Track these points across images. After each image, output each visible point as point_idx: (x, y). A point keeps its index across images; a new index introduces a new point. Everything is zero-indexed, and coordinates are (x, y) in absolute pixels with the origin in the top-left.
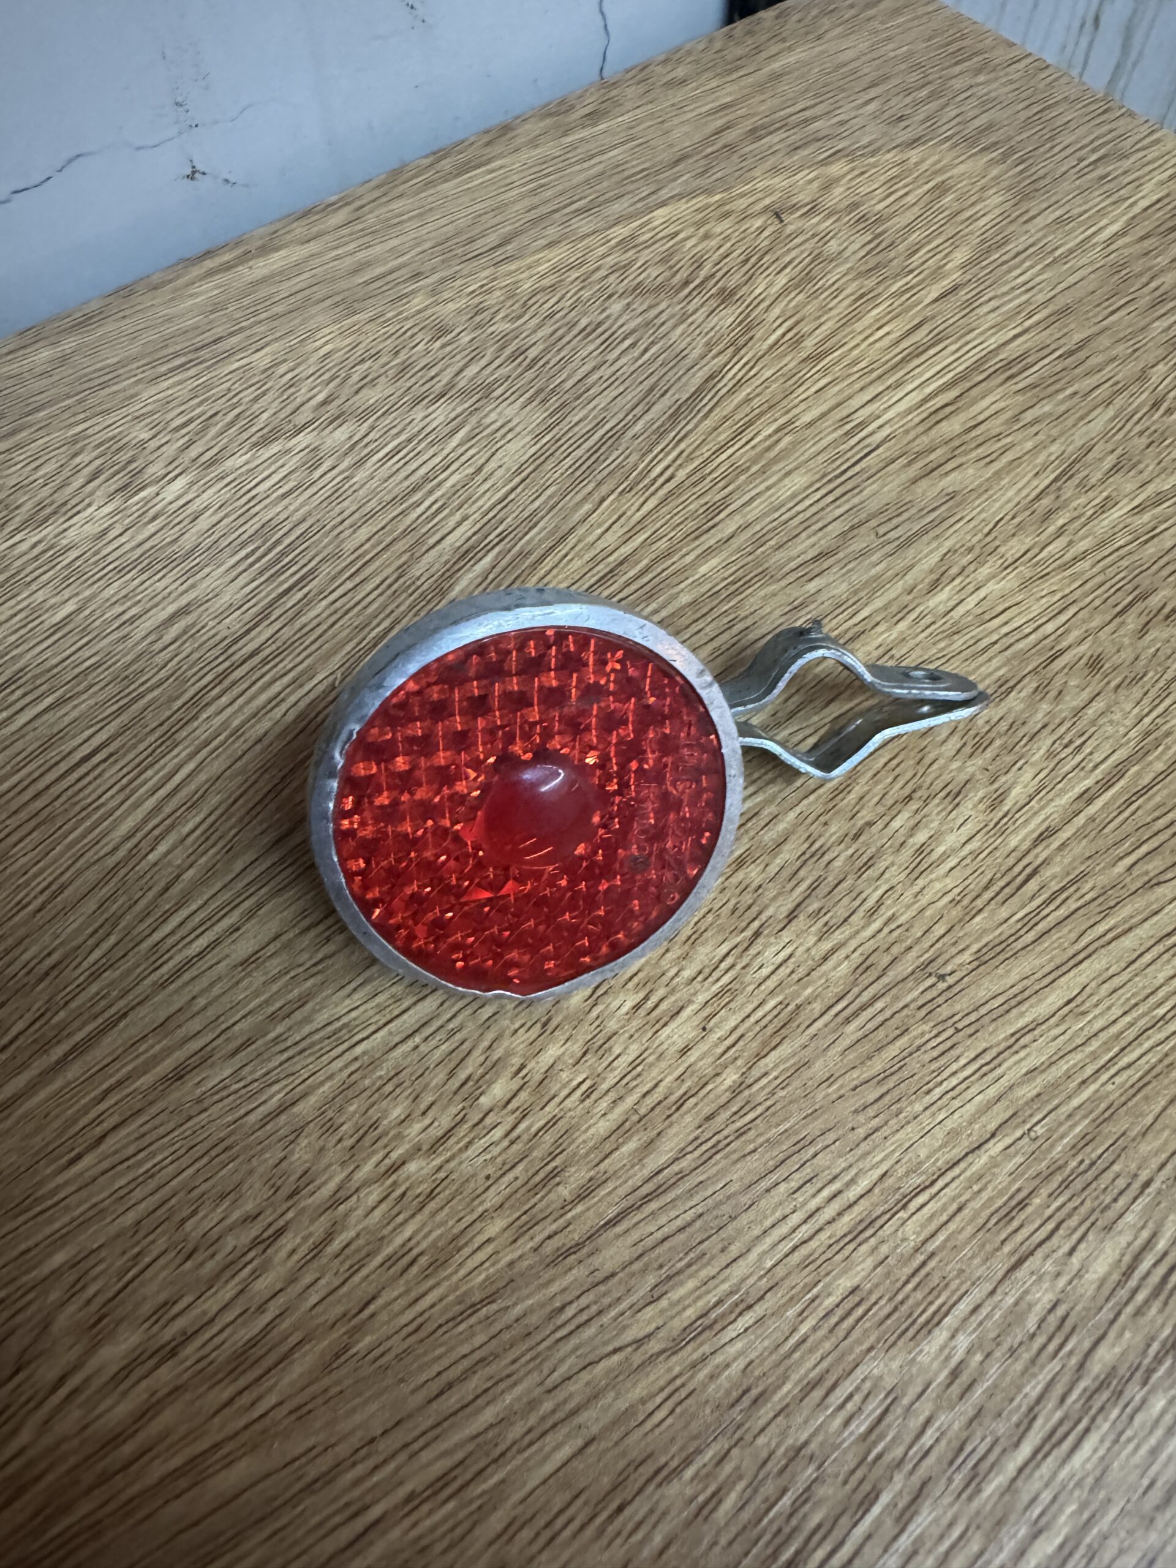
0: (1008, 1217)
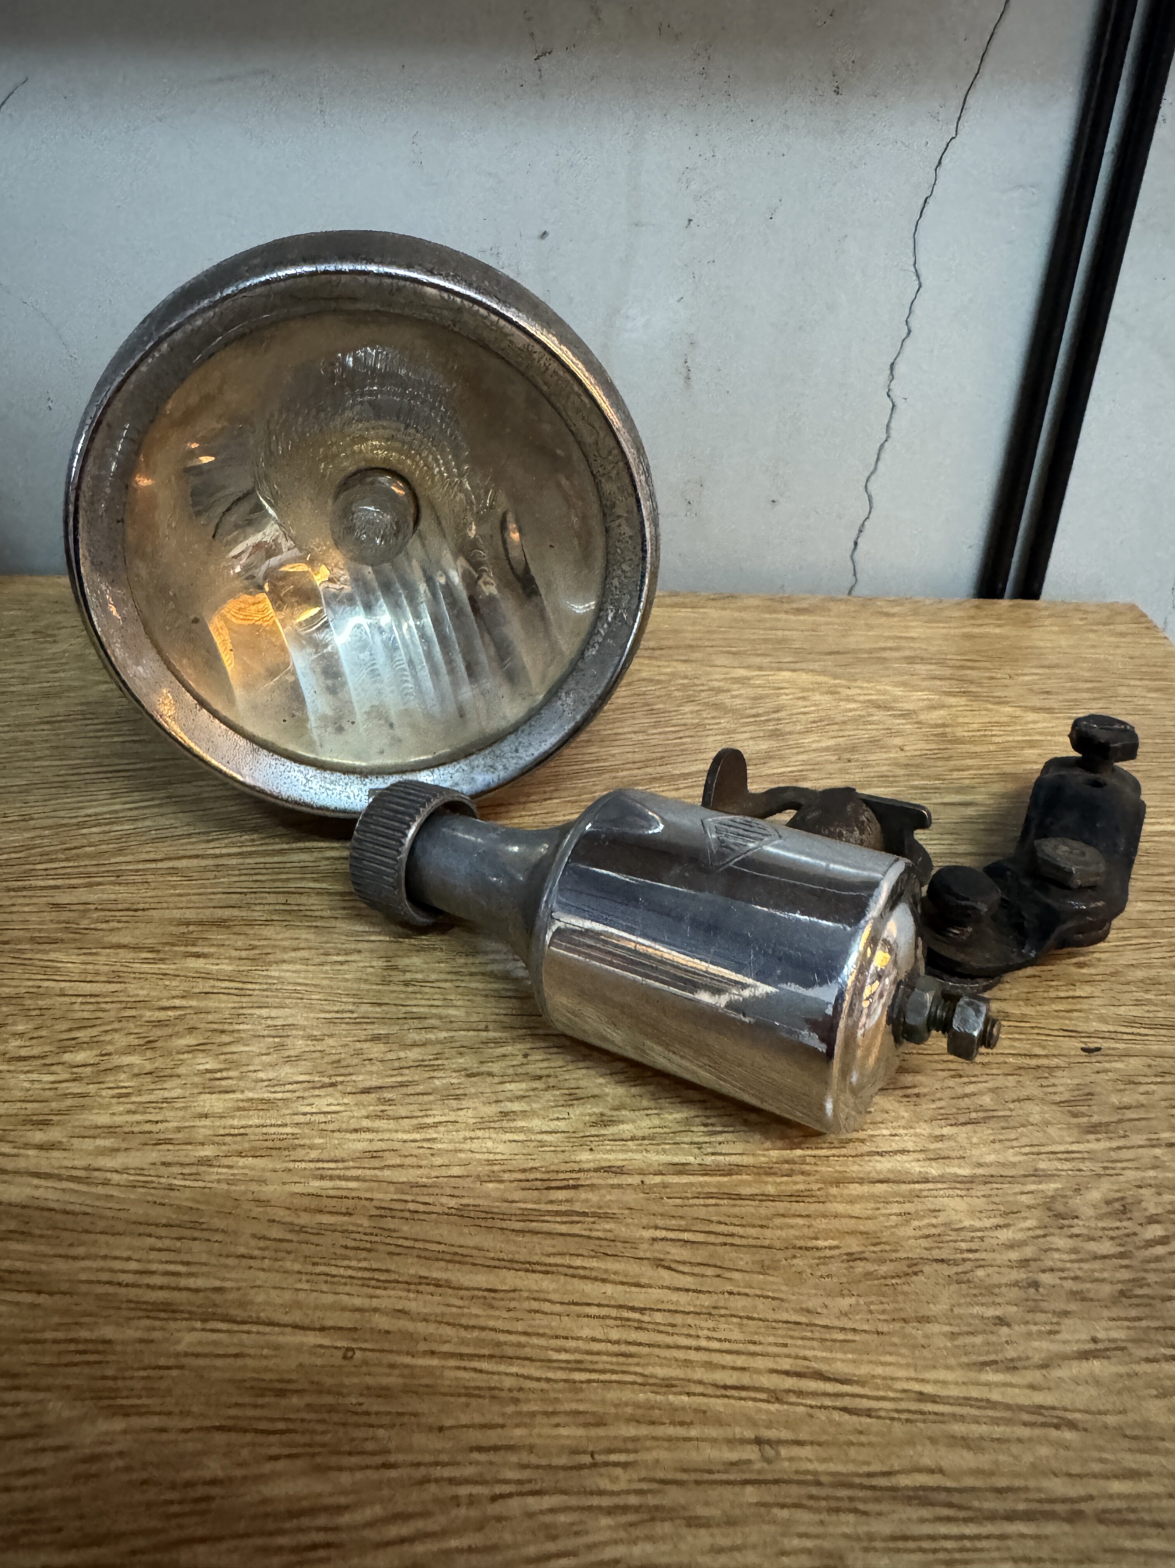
0: (263, 1392)
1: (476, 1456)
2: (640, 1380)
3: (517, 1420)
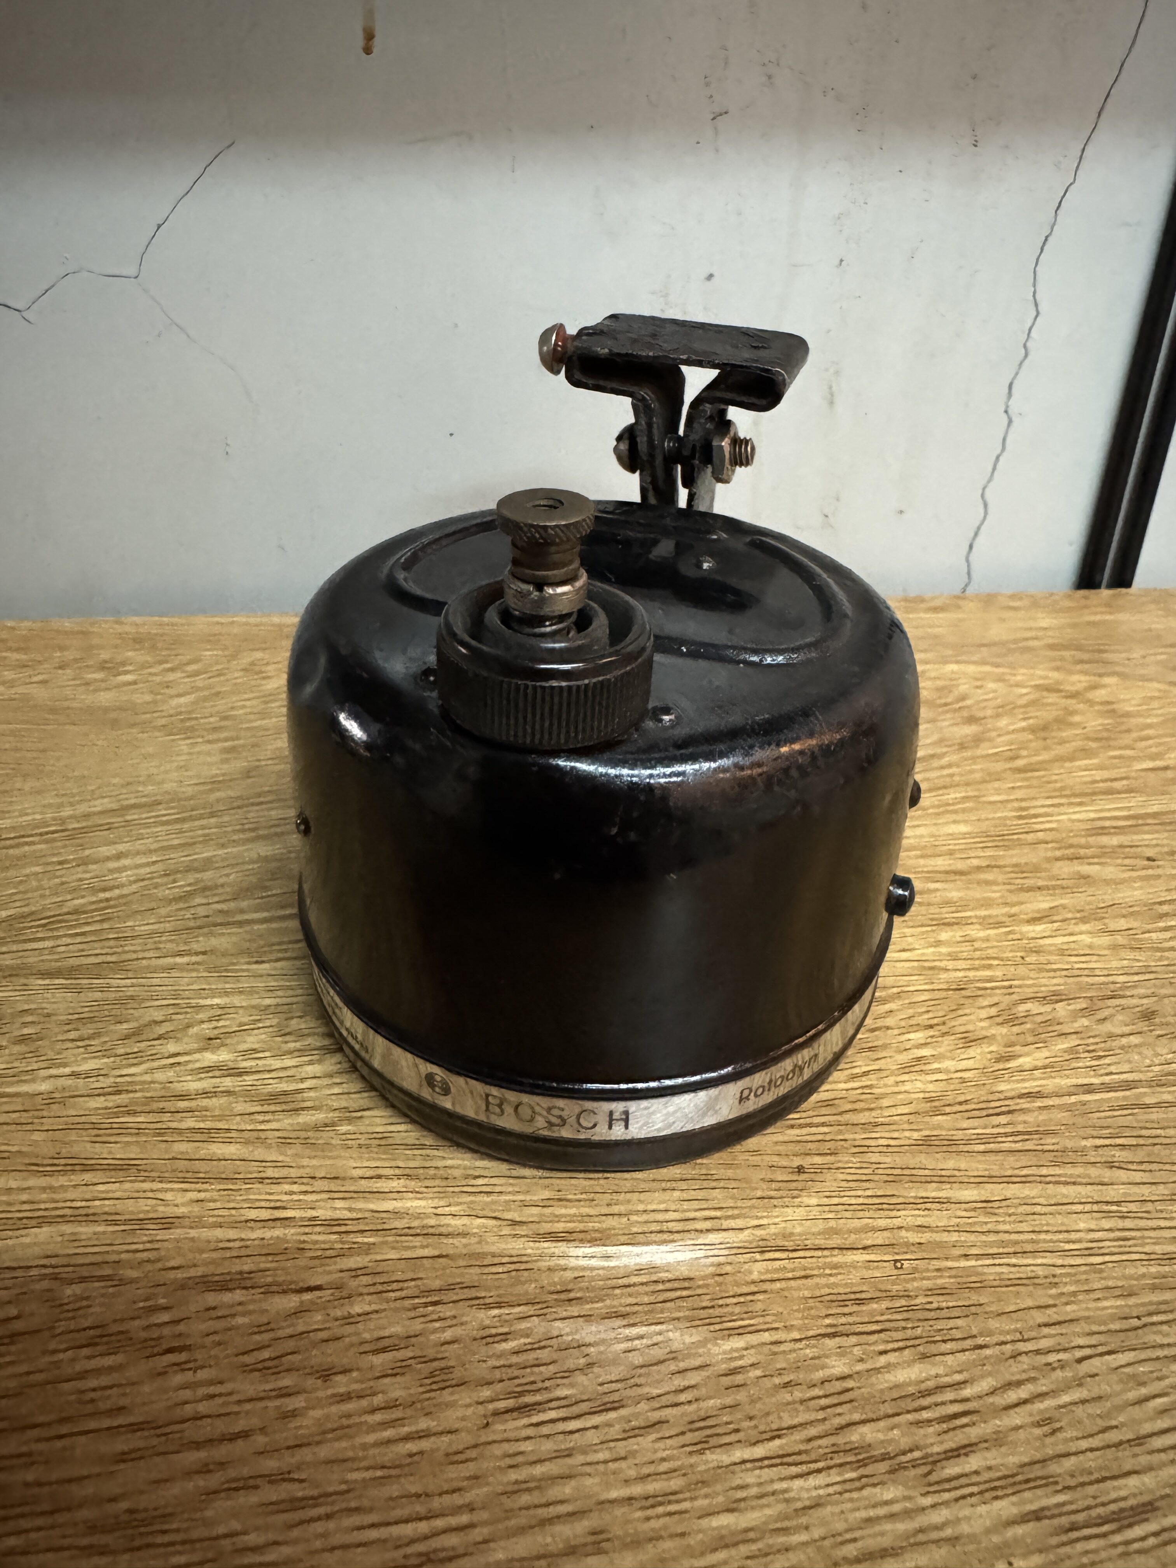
0: (843, 1303)
1: (1046, 1331)
2: (1143, 1257)
3: (1064, 1300)
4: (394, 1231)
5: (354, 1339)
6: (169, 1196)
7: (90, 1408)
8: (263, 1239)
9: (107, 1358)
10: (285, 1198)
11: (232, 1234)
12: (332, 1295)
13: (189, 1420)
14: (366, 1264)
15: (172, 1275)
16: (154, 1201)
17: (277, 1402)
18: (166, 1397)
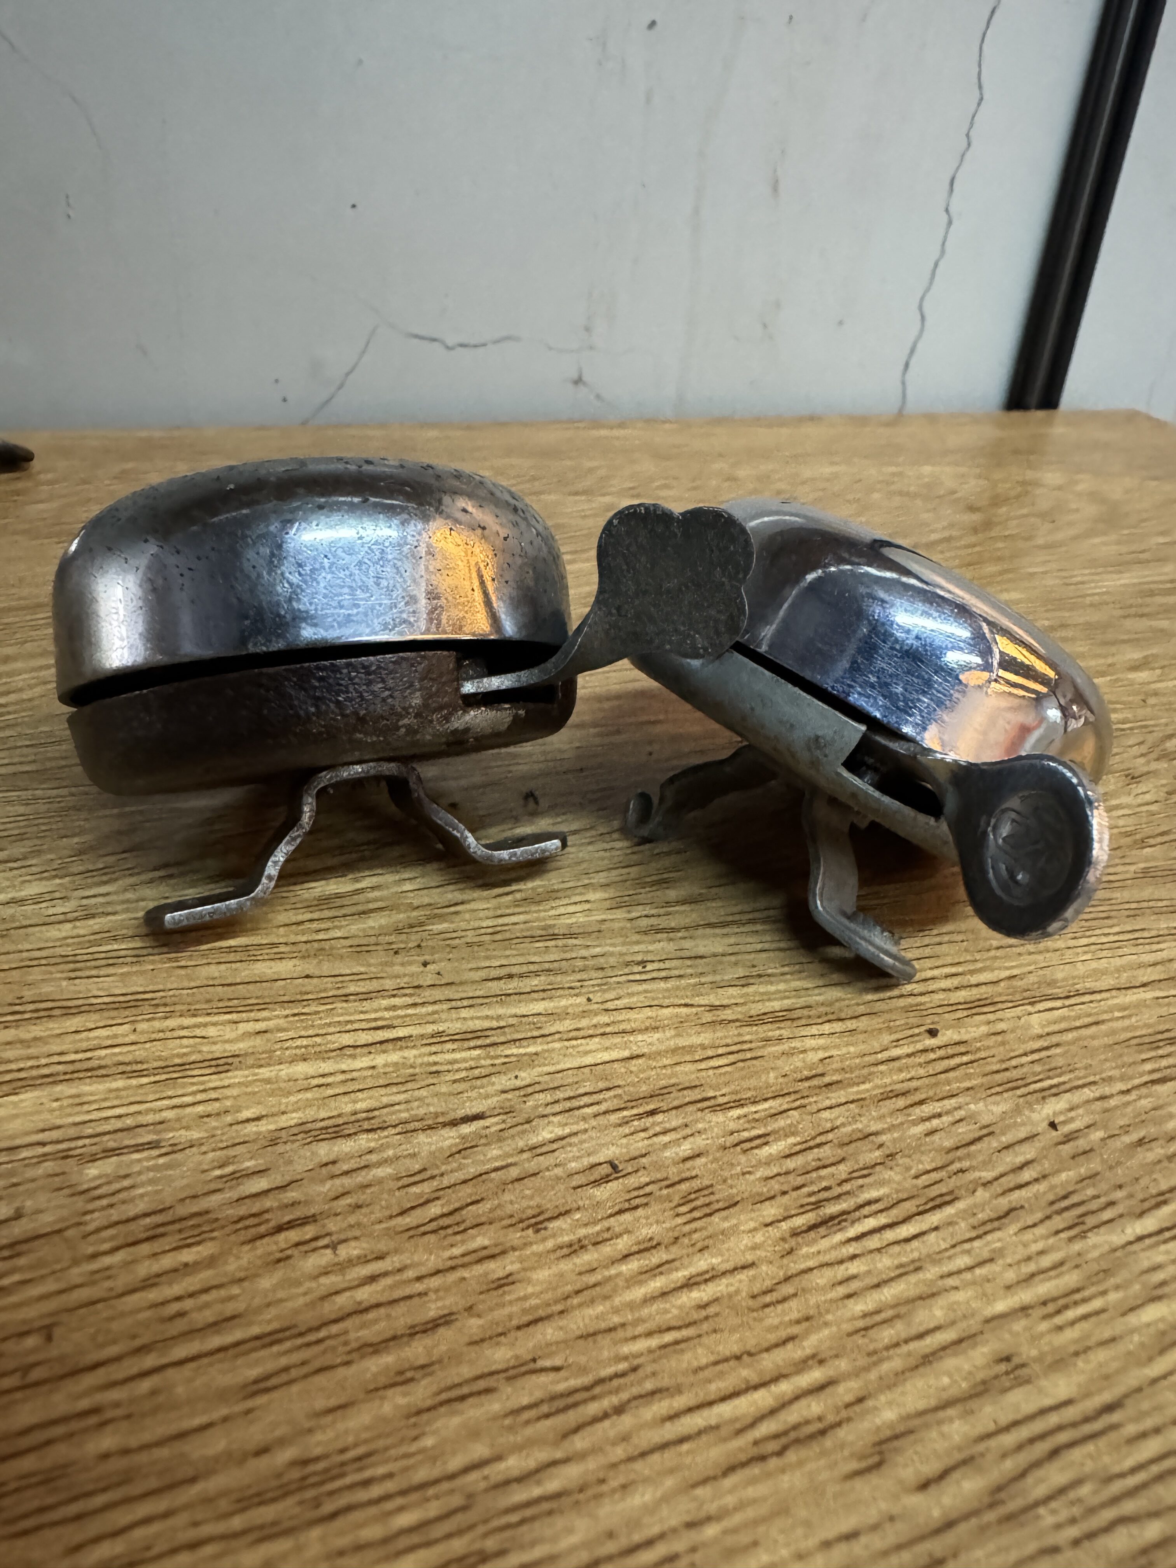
4: (557, 1036)
5: (558, 1171)
6: (212, 1031)
7: (180, 1325)
8: (373, 1067)
9: (185, 1251)
10: (387, 1014)
11: (326, 1067)
12: (504, 1121)
13: (349, 1315)
14: (537, 1079)
15: (252, 1128)
16: (191, 1041)
17: (478, 1270)
18: (301, 1290)
